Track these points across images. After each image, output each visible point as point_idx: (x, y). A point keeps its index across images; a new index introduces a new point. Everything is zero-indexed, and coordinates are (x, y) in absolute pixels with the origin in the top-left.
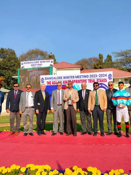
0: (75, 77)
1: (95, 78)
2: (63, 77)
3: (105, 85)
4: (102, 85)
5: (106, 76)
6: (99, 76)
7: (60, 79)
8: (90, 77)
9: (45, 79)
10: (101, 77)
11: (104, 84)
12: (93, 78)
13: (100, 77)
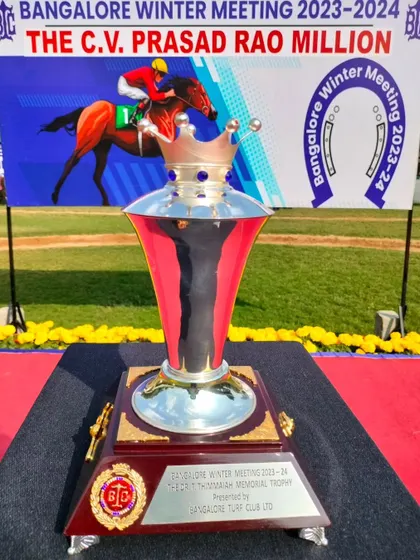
0: (208, 12)
1: (332, 21)
2: (132, 7)
3: (382, 71)
4: (363, 73)
5: (396, 14)
6: (356, 9)
7: (115, 21)
8: (301, 16)
9: (17, 11)
10: (365, 20)
11: (374, 65)
12: (319, 20)
13: (357, 15)
